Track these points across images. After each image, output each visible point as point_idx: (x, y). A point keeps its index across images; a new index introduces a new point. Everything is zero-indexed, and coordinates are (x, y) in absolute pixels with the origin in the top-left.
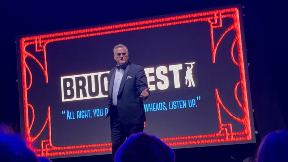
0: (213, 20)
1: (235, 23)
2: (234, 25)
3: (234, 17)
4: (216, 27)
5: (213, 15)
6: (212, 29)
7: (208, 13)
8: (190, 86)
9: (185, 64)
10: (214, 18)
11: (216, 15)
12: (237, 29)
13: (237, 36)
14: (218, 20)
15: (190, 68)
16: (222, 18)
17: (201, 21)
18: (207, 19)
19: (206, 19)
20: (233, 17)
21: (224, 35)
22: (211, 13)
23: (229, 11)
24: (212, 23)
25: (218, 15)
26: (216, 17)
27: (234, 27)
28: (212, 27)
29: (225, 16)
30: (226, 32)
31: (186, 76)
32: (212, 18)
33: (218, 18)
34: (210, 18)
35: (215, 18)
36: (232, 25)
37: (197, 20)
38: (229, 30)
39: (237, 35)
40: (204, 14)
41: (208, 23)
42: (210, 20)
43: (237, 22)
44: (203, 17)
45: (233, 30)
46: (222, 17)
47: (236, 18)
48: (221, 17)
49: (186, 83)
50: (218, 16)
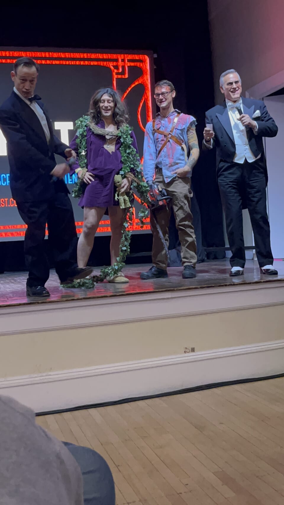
0: (116, 67)
1: (144, 75)
2: (143, 78)
3: (144, 67)
4: (120, 76)
5: (117, 60)
6: (115, 79)
7: (110, 56)
10: (117, 63)
11: (120, 60)
12: (146, 84)
13: (146, 94)
14: (123, 67)
16: (128, 67)
17: (101, 66)
18: (109, 63)
19: (108, 64)
20: (142, 67)
21: (130, 89)
22: (115, 56)
23: (137, 57)
24: (116, 71)
25: (123, 60)
26: (120, 63)
27: (142, 80)
28: (115, 76)
29: (132, 64)
30: (133, 86)
32: (115, 64)
33: (123, 65)
34: (113, 63)
36: (141, 77)
37: (96, 63)
38: (137, 83)
39: (146, 92)
40: (105, 56)
41: (110, 69)
42: (112, 66)
43: (147, 75)
44: (104, 60)
45: (141, 84)
46: (129, 65)
47: (146, 69)
48: (127, 64)
50: (123, 63)
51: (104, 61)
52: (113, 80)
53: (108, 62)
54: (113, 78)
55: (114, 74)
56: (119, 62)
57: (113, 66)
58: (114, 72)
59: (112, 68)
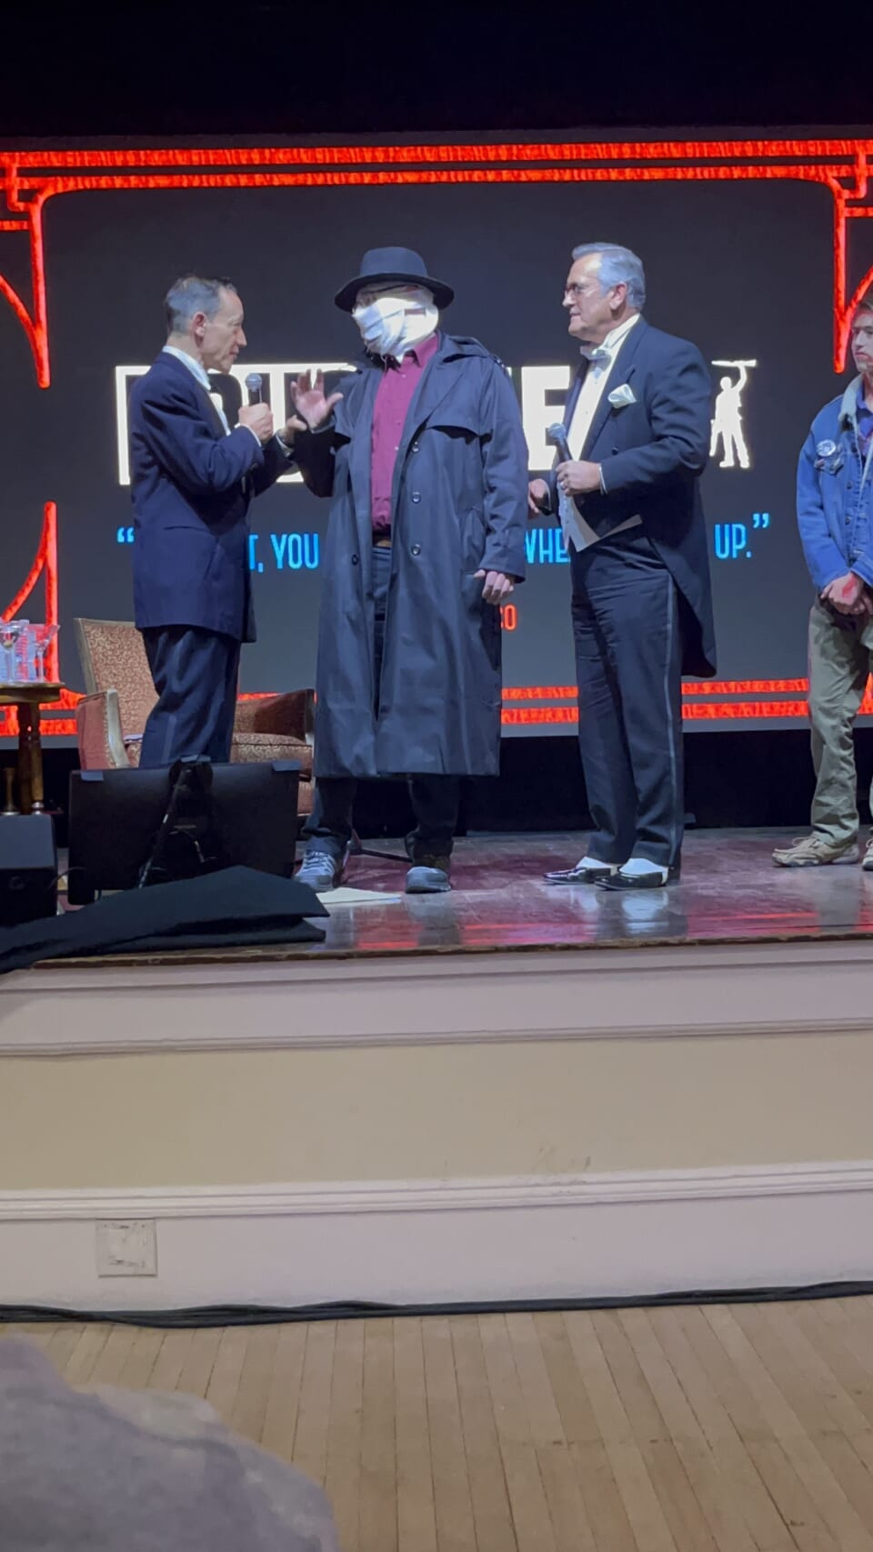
0: (850, 182)
4: (859, 212)
5: (851, 160)
6: (842, 222)
7: (827, 147)
8: (727, 462)
9: (714, 363)
10: (853, 169)
11: (862, 159)
15: (735, 382)
17: (798, 180)
18: (824, 171)
19: (821, 174)
22: (844, 147)
24: (846, 194)
26: (863, 170)
28: (844, 212)
31: (714, 417)
32: (844, 171)
34: (839, 170)
35: (858, 171)
37: (780, 172)
40: (815, 148)
41: (830, 189)
42: (834, 178)
44: (808, 160)
49: (712, 453)
50: (871, 167)
51: (810, 165)
52: (838, 225)
53: (820, 167)
54: (838, 218)
55: (841, 204)
56: (858, 167)
57: (838, 179)
58: (840, 196)
59: (835, 184)
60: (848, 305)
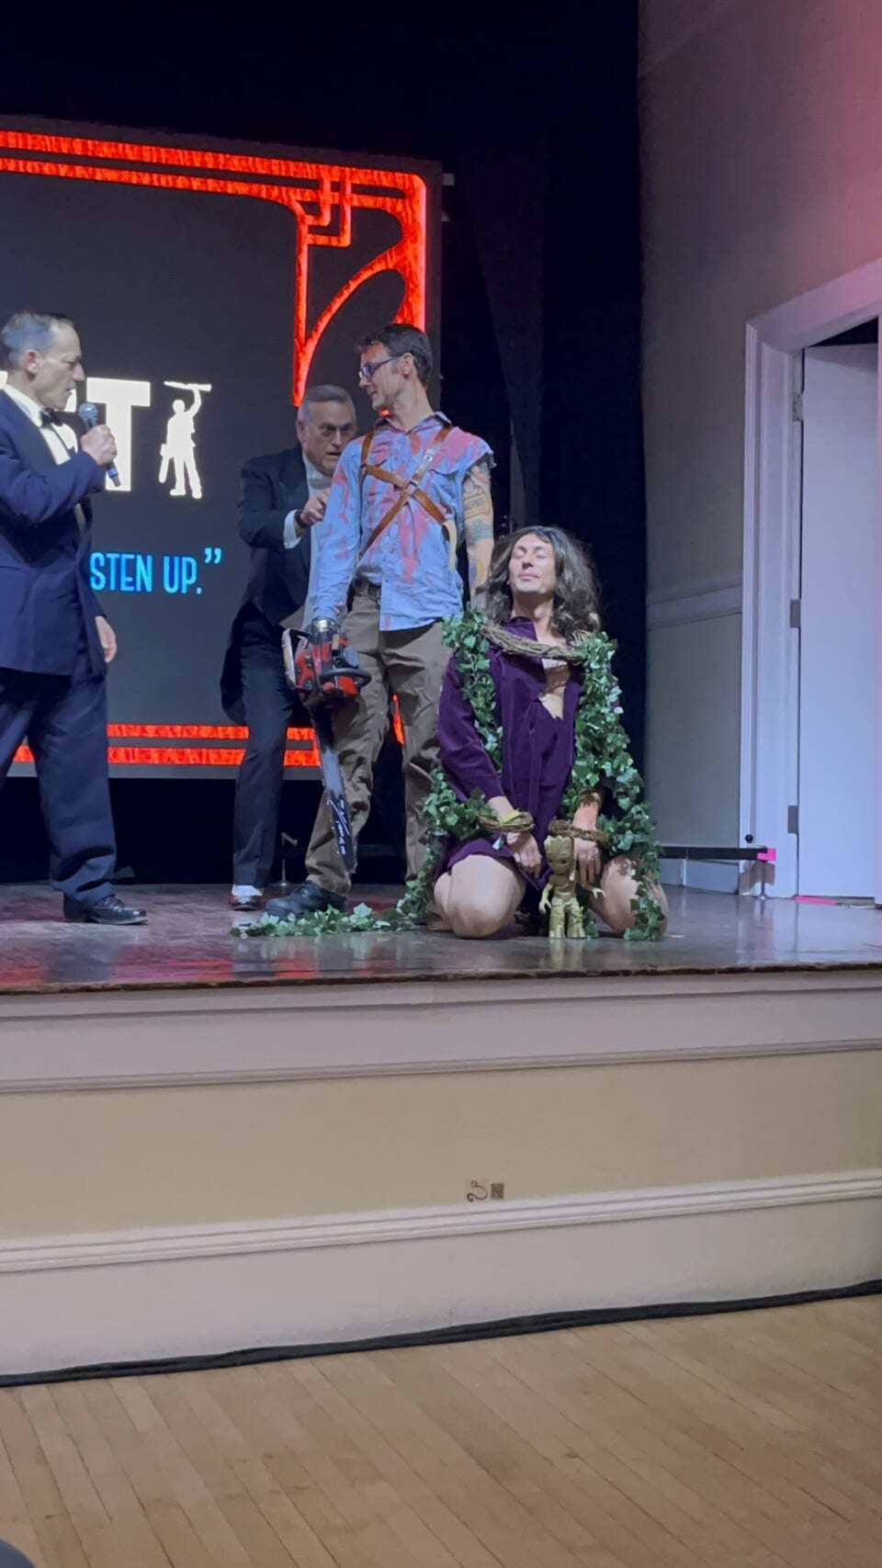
0: (313, 208)
1: (405, 242)
2: (401, 251)
3: (407, 214)
4: (322, 240)
5: (316, 185)
6: (305, 248)
7: (293, 169)
8: (178, 491)
9: (167, 383)
10: (317, 194)
11: (327, 186)
12: (411, 272)
13: (409, 305)
14: (337, 210)
15: (188, 407)
16: (353, 208)
17: (260, 199)
18: (287, 192)
19: (284, 196)
20: (401, 213)
21: (353, 286)
22: (309, 171)
23: (385, 179)
24: (310, 220)
25: (337, 187)
26: (327, 197)
27: (400, 257)
28: (308, 239)
29: (369, 202)
30: (366, 275)
31: (164, 441)
32: (308, 195)
33: (337, 201)
34: (302, 194)
35: (322, 198)
36: (393, 248)
37: (242, 189)
38: (378, 268)
39: (410, 299)
40: (277, 167)
41: (293, 212)
42: (298, 201)
43: (415, 241)
44: (270, 180)
45: (394, 271)
46: (356, 203)
47: (414, 221)
48: (352, 199)
49: (162, 478)
50: (337, 194)
51: (273, 184)
52: (300, 251)
53: (284, 189)
54: (300, 244)
55: (305, 229)
56: (322, 191)
57: (302, 203)
58: (303, 221)
59: (298, 208)
60: (309, 337)
